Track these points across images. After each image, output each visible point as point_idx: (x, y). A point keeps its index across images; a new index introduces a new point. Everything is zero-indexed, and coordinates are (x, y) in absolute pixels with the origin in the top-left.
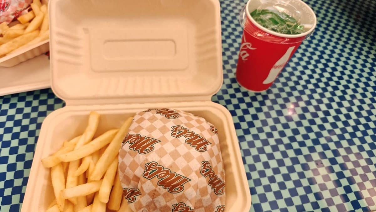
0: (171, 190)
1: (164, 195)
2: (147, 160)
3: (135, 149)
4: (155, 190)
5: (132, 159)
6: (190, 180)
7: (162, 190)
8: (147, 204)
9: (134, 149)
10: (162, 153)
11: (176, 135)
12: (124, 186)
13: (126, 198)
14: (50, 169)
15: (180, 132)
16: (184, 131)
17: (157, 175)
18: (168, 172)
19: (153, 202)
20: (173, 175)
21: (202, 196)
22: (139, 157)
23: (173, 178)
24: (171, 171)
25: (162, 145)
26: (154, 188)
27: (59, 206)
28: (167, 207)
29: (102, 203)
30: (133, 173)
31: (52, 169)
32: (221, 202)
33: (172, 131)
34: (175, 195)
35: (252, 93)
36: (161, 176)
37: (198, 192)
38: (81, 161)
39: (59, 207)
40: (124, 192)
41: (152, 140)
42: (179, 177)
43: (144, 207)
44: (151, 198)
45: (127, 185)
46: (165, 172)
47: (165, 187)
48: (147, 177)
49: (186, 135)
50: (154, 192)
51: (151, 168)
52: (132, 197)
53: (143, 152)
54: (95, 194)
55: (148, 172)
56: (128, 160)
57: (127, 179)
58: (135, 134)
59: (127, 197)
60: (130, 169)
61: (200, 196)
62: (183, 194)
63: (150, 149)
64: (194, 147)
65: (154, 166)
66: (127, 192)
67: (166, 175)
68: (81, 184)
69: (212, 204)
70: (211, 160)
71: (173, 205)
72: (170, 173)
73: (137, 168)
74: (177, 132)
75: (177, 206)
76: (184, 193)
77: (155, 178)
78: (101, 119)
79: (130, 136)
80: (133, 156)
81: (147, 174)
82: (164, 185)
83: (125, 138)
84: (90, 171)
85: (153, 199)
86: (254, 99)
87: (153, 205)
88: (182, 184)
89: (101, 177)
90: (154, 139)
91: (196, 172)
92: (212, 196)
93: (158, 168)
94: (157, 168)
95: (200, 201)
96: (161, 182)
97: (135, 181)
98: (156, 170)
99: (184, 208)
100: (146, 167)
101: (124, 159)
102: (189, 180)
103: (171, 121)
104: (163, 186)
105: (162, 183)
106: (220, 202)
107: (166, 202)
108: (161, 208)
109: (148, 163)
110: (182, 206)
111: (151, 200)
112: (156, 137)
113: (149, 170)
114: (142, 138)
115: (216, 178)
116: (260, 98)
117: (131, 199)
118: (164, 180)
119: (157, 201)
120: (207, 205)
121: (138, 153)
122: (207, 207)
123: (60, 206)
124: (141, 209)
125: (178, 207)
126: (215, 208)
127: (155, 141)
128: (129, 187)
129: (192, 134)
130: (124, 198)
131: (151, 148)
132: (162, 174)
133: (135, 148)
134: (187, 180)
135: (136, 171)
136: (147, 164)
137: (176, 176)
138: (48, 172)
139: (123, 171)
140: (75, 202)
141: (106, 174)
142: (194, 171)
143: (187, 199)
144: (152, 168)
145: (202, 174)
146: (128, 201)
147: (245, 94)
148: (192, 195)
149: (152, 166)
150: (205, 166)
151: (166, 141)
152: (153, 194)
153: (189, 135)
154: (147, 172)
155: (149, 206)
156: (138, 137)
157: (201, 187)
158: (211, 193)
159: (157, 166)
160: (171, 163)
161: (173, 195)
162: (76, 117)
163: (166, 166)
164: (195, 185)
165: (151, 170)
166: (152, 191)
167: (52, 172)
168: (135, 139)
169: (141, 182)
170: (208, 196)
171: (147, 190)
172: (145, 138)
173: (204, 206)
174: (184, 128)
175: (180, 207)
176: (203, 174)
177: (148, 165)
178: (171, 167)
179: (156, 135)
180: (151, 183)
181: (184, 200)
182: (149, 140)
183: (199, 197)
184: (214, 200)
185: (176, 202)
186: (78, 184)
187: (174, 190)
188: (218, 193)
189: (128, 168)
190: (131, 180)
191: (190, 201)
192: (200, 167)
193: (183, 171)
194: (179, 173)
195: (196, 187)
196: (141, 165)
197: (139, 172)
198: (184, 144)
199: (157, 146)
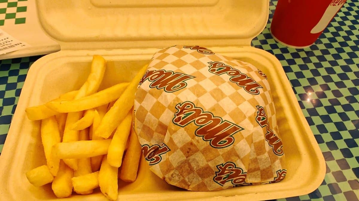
0: (214, 143)
1: (204, 152)
2: (178, 99)
3: (159, 87)
4: (191, 144)
5: (155, 100)
6: (243, 129)
7: (202, 143)
8: (179, 164)
9: (157, 87)
10: (199, 91)
11: (216, 71)
12: (144, 142)
13: (146, 159)
14: (40, 123)
15: (220, 69)
16: (226, 68)
17: (194, 121)
18: (209, 116)
19: (187, 162)
20: (217, 121)
21: (258, 155)
22: (166, 96)
23: (218, 125)
24: (214, 116)
25: (198, 81)
26: (189, 139)
27: (50, 167)
28: (208, 170)
29: (113, 168)
30: (157, 119)
31: (43, 123)
32: (282, 165)
33: (209, 66)
34: (221, 151)
35: (292, 48)
36: (199, 122)
37: (253, 147)
38: (83, 113)
39: (50, 169)
40: (144, 150)
41: (183, 75)
42: (227, 124)
43: (174, 170)
44: (184, 156)
45: (147, 140)
46: (206, 117)
47: (206, 139)
48: (178, 123)
49: (229, 73)
50: (189, 147)
51: (184, 111)
52: (156, 156)
53: (171, 89)
54: (104, 157)
55: (180, 116)
56: (149, 103)
57: (148, 132)
58: (157, 70)
59: (148, 157)
60: (153, 115)
61: (255, 154)
62: (233, 149)
63: (181, 85)
64: (243, 88)
65: (188, 107)
66: (149, 149)
67: (207, 120)
68: (82, 140)
69: (271, 166)
70: (265, 107)
71: (217, 166)
72: (213, 118)
73: (163, 112)
74: (217, 69)
75: (223, 167)
76: (235, 147)
77: (191, 124)
78: (108, 67)
79: (150, 73)
80: (157, 96)
81: (179, 119)
82: (205, 135)
83: (143, 78)
84: (95, 126)
85: (187, 157)
86: (296, 55)
87: (187, 166)
88: (231, 135)
89: (110, 134)
90: (185, 74)
91: (250, 118)
92: (271, 156)
93: (195, 110)
94: (193, 110)
95: (255, 161)
96: (201, 129)
97: (160, 133)
98: (193, 112)
99: (233, 170)
100: (178, 108)
101: (143, 102)
102: (241, 129)
103: (205, 56)
104: (203, 136)
105: (202, 132)
106: (280, 165)
107: (208, 161)
108: (200, 170)
109: (180, 103)
110: (231, 167)
111: (185, 158)
112: (188, 73)
113: (181, 112)
114: (169, 73)
115: (272, 134)
116: (303, 55)
117: (154, 159)
118: (204, 127)
119: (194, 160)
120: (265, 167)
121: (164, 91)
122: (264, 170)
123: (52, 167)
124: (170, 172)
125: (225, 169)
126: (274, 173)
127: (187, 77)
128: (151, 144)
129: (238, 73)
130: (144, 159)
131: (183, 85)
132: (201, 119)
133: (159, 85)
134: (239, 129)
135: (161, 117)
136: (179, 105)
137: (222, 122)
138: (37, 129)
139: (142, 120)
140: (75, 167)
141: (117, 131)
142: (247, 117)
143: (238, 156)
144: (186, 110)
145: (258, 122)
146: (150, 163)
147: (285, 50)
148: (245, 151)
149: (185, 108)
150: (261, 113)
151: (203, 77)
152: (188, 150)
153: (234, 73)
154: (178, 117)
155: (181, 168)
156: (162, 72)
157: (257, 141)
158: (269, 151)
159: (194, 108)
160: (213, 105)
161: (217, 151)
162: (75, 65)
163: (207, 109)
164: (249, 136)
165: (185, 112)
166: (188, 144)
167: (42, 128)
168: (157, 76)
169: (169, 131)
170: (266, 155)
171: (180, 142)
172: (172, 73)
173: (261, 169)
174: (225, 65)
175: (227, 169)
176: (260, 122)
177: (181, 105)
178: (214, 109)
179: (187, 70)
180: (185, 132)
181: (234, 159)
182: (178, 75)
183: (254, 156)
184: (273, 161)
185: (222, 161)
186: (79, 139)
187: (220, 143)
188: (277, 153)
189: (149, 113)
190: (153, 132)
191: (242, 160)
192: (255, 113)
193: (232, 115)
194: (226, 118)
195: (250, 140)
196: (169, 107)
197: (167, 117)
198: (229, 82)
199: (190, 83)
